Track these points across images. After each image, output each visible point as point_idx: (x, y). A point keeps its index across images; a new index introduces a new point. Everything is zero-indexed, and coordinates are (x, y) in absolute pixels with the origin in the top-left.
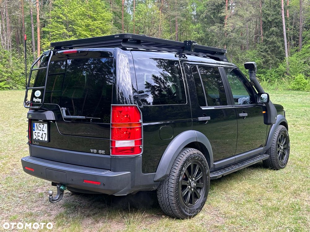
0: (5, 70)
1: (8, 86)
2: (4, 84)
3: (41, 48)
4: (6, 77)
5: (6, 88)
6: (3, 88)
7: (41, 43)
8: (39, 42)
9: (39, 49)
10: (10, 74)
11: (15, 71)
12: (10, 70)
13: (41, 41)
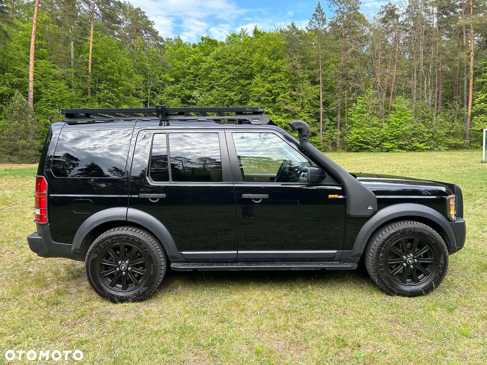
0: (426, 130)
1: (429, 147)
2: (424, 146)
3: (472, 102)
4: (426, 138)
5: (426, 149)
6: (423, 149)
7: (473, 97)
8: (471, 97)
9: (470, 104)
10: (431, 135)
11: (438, 131)
12: (432, 130)
13: (472, 95)
